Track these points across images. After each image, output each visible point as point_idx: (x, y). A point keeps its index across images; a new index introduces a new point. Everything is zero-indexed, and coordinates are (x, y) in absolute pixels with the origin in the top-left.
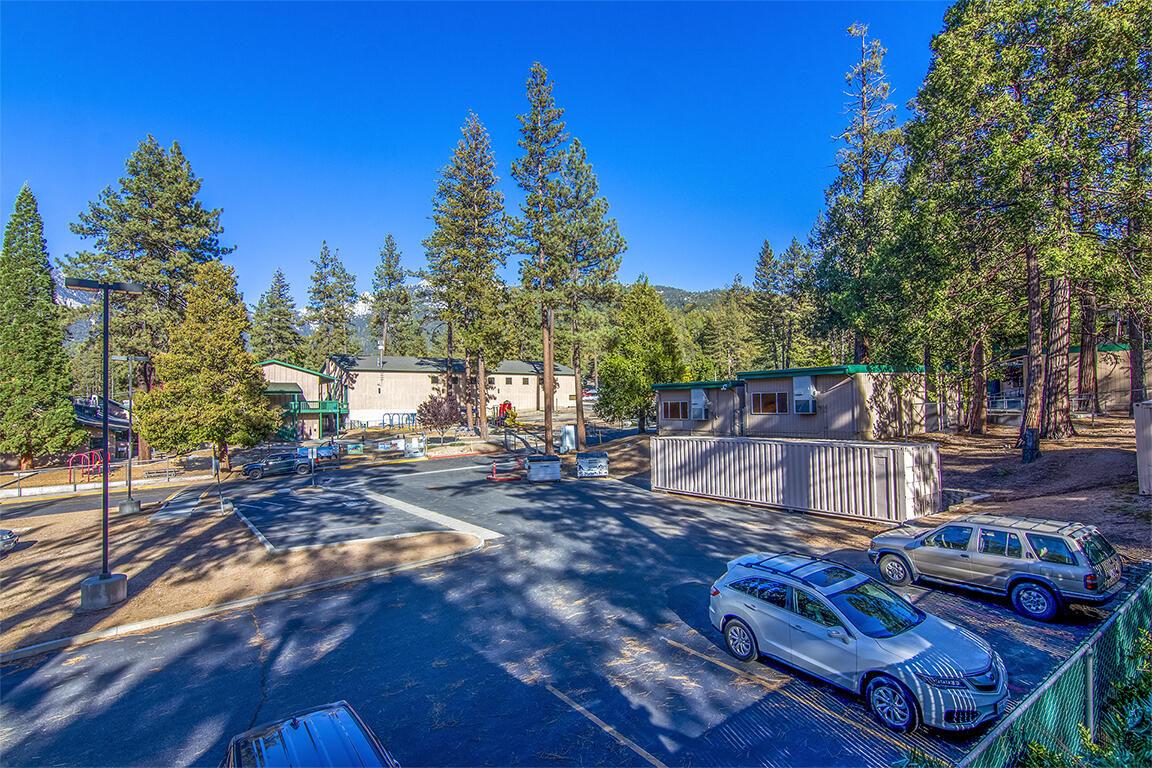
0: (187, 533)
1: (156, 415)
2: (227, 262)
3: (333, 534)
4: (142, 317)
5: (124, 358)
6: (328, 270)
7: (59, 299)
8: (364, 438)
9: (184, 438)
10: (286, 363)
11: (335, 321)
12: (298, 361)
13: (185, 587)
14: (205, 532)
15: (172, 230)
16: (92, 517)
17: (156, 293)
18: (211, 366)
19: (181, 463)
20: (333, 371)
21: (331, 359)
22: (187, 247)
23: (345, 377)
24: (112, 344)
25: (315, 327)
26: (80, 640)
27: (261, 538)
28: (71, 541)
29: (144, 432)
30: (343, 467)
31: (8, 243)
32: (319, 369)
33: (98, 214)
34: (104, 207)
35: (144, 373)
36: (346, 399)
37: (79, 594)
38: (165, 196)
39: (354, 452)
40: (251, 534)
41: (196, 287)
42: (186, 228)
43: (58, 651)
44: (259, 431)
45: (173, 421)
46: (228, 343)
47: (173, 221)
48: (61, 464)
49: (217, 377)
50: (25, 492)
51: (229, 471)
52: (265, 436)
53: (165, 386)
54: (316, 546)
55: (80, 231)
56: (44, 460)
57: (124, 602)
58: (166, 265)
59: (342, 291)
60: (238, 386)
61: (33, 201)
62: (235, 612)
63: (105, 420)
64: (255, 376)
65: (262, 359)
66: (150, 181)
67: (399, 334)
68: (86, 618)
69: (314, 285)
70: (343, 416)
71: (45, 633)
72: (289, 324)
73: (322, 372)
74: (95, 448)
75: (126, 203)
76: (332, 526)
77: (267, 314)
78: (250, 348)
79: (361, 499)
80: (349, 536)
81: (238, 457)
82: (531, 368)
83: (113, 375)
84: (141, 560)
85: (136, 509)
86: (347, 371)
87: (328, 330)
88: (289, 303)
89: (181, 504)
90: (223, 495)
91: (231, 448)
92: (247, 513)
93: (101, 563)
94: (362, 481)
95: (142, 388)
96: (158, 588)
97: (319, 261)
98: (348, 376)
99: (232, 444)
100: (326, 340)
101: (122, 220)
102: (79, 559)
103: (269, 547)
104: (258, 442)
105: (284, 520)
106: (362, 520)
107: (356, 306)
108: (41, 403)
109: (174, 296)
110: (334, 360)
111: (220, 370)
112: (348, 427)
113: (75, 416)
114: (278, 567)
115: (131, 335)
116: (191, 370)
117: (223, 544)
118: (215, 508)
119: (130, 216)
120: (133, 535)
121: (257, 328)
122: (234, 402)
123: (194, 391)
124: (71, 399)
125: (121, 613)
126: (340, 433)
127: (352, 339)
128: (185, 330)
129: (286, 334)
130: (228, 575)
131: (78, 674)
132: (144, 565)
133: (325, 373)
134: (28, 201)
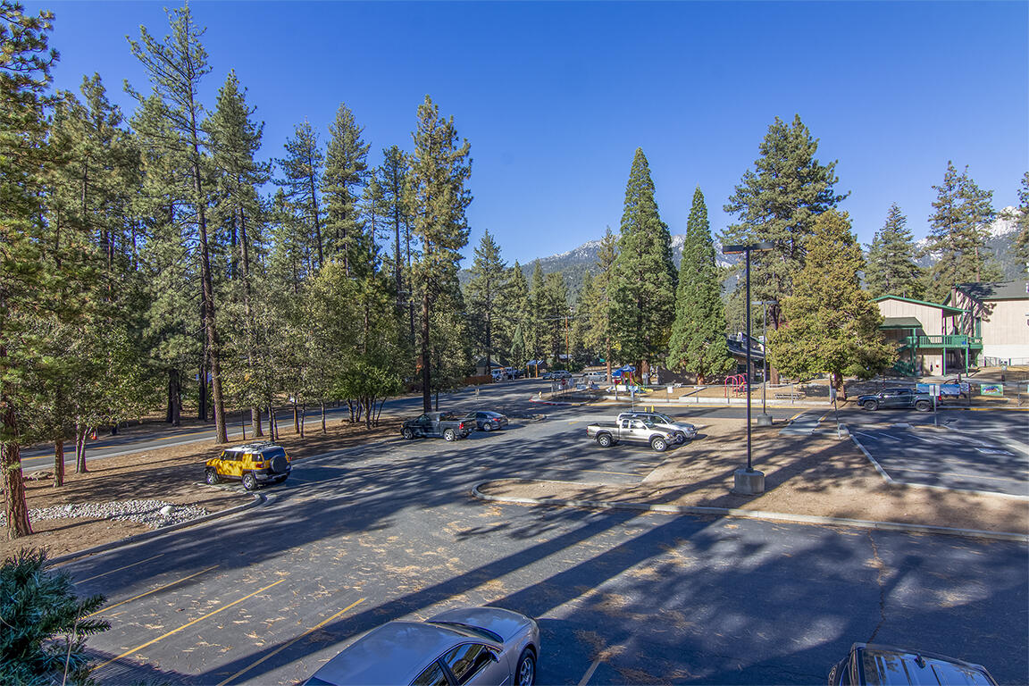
0: (808, 449)
1: (783, 348)
2: (841, 208)
3: (962, 480)
4: (771, 269)
5: (759, 303)
6: (953, 192)
7: (717, 263)
8: (1005, 377)
9: (804, 368)
10: (902, 297)
11: (964, 246)
12: (917, 295)
13: (808, 494)
14: (823, 452)
15: (794, 192)
16: (739, 424)
17: (782, 248)
18: (827, 306)
19: (803, 389)
20: (960, 301)
21: (957, 289)
22: (805, 203)
23: (976, 308)
24: (752, 293)
25: (937, 256)
26: (734, 512)
27: (878, 467)
28: (725, 440)
29: (774, 362)
30: (974, 409)
31: (689, 229)
32: (942, 301)
33: (740, 193)
34: (745, 187)
35: (773, 314)
36: (979, 333)
37: (733, 479)
38: (788, 164)
39: (990, 393)
40: (866, 461)
41: (814, 237)
42: (806, 186)
43: (719, 516)
44: (874, 365)
45: (796, 353)
46: (843, 283)
47: (795, 183)
48: (721, 383)
49: (834, 314)
50: (701, 400)
51: (844, 400)
52: (880, 370)
53: (790, 324)
54: (939, 489)
55: (730, 210)
56: (711, 378)
57: (761, 494)
58: (792, 222)
59: (973, 212)
60: (852, 322)
61: (702, 196)
62: (853, 529)
63: (749, 352)
64: (870, 312)
65: (876, 295)
66: (777, 155)
68: (738, 497)
69: (935, 212)
70: (974, 353)
71: (714, 501)
72: (905, 258)
73: (946, 303)
74: (741, 372)
75: (759, 179)
76: (958, 471)
77: (881, 252)
78: (863, 285)
79: (998, 446)
80: (983, 487)
81: (853, 388)
83: (753, 317)
84: (773, 464)
85: (769, 423)
86: (980, 302)
87: (954, 258)
88: (905, 236)
89: (802, 424)
90: (840, 422)
91: (846, 379)
92: (861, 441)
93: (747, 460)
94: (1001, 427)
95: (773, 326)
96: (786, 490)
97: (942, 184)
98: (981, 307)
99: (847, 375)
100: (952, 269)
101: (757, 194)
102: (732, 453)
103: (886, 478)
104: (873, 376)
105: (900, 454)
106: (1001, 472)
107: (993, 225)
108: (707, 338)
109: (796, 248)
110: (962, 290)
111: (836, 308)
112: (980, 364)
113: (728, 348)
114: (894, 499)
115: (764, 284)
116: (810, 310)
117: (839, 465)
118: (831, 432)
119: (762, 189)
120: (766, 443)
121: (870, 266)
122: (849, 337)
123: (813, 328)
124: (725, 335)
125: (760, 501)
126: (970, 371)
127: (987, 265)
128: (805, 277)
129: (902, 268)
130: (844, 495)
131: (733, 538)
132: (774, 469)
133: (950, 304)
134: (699, 197)
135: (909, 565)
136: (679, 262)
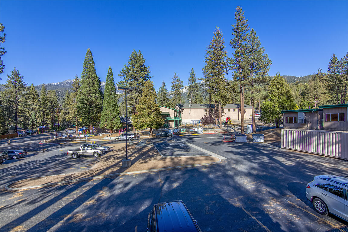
0: (142, 151)
1: (136, 120)
2: (151, 80)
3: (178, 154)
4: (133, 96)
5: (129, 106)
6: (176, 80)
7: (117, 92)
8: (186, 127)
9: (142, 126)
10: (165, 106)
11: (178, 94)
12: (168, 106)
13: (143, 164)
14: (147, 151)
15: (139, 73)
16: (123, 145)
17: (136, 90)
18: (148, 108)
19: (142, 133)
20: (177, 108)
21: (177, 105)
22: (142, 77)
23: (180, 110)
24: (127, 103)
25: (173, 96)
26: (122, 174)
27: (160, 153)
28: (119, 151)
29: (134, 124)
30: (180, 135)
31: (107, 80)
32: (174, 108)
33: (124, 71)
34: (125, 69)
35: (134, 110)
36: (181, 116)
37: (122, 163)
38: (137, 65)
39: (183, 131)
40: (157, 152)
41: (144, 88)
42: (142, 72)
43: (117, 176)
44: (159, 125)
45: (140, 122)
46: (152, 102)
47: (139, 71)
48: (118, 132)
49: (150, 111)
50: (111, 138)
51: (152, 135)
52: (161, 126)
53: (138, 113)
54: (173, 157)
55: (120, 76)
56: (115, 131)
57: (130, 166)
58: (138, 82)
59: (179, 86)
60: (154, 113)
61: (111, 70)
62: (154, 172)
63: (126, 122)
64: (158, 110)
65: (160, 106)
66: (134, 61)
67: (195, 97)
68: (123, 169)
69: (172, 85)
70: (180, 121)
71: (115, 171)
72: (166, 96)
73: (174, 109)
74: (124, 128)
75: (129, 67)
76: (177, 152)
77: (161, 94)
78: (157, 103)
79: (184, 144)
80: (181, 155)
81: (154, 132)
82: (236, 106)
83: (127, 111)
84: (133, 156)
85: (132, 144)
86: (181, 108)
87: (176, 97)
88: (166, 90)
89: (141, 143)
90: (151, 141)
91: (153, 129)
92: (157, 146)
93: (126, 156)
94: (185, 139)
95: (133, 113)
96: (137, 164)
97: (173, 78)
98: (181, 110)
99: (153, 128)
100: (176, 100)
101: (129, 72)
102: (122, 155)
103: (162, 156)
104: (159, 128)
105: (165, 149)
106: (185, 151)
107: (183, 90)
108: (114, 117)
109: (140, 90)
110: (178, 105)
111: (150, 109)
112: (181, 124)
113: (120, 120)
114: (163, 162)
115: (131, 100)
116: (143, 109)
117: (151, 154)
118: (149, 145)
119: (130, 71)
120: (131, 150)
121: (158, 97)
122: (153, 117)
123: (144, 114)
124: (119, 116)
125: (130, 168)
126: (179, 126)
127: (182, 99)
128: (142, 99)
129: (165, 98)
130: (152, 163)
131: (122, 182)
132: (134, 158)
133: (175, 109)
134: (110, 70)
135: (167, 179)
136: (104, 91)
